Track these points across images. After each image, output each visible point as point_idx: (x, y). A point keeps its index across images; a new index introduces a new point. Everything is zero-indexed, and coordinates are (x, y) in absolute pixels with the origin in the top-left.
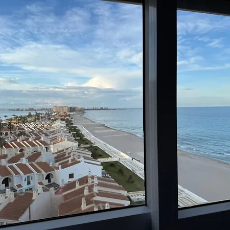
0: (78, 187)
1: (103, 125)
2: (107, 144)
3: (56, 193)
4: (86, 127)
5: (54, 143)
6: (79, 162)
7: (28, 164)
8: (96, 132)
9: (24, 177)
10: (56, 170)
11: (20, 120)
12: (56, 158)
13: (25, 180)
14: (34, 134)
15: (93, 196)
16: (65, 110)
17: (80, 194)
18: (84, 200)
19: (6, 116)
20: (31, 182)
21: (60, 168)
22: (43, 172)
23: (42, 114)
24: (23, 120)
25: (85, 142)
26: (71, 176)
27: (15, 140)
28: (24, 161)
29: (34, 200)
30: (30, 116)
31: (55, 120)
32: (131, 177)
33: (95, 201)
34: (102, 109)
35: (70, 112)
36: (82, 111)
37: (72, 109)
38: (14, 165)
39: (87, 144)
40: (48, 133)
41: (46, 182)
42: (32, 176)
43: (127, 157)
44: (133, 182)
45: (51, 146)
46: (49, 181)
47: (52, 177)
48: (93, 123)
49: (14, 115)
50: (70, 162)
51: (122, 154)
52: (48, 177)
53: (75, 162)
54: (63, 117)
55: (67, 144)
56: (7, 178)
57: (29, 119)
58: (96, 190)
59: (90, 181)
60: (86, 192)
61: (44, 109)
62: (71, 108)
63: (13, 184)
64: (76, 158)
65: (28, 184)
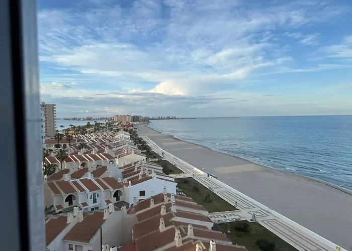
0: (153, 205)
1: (172, 137)
2: (177, 158)
3: (128, 212)
4: (153, 139)
5: (119, 157)
6: (151, 178)
7: (93, 180)
8: (165, 144)
9: (90, 194)
10: (125, 187)
11: (78, 130)
12: (123, 173)
13: (91, 198)
14: (96, 146)
15: (171, 216)
16: (128, 119)
17: (156, 214)
18: (162, 221)
19: (62, 126)
20: (97, 201)
21: (130, 185)
22: (111, 189)
23: (102, 124)
24: (82, 130)
25: (152, 156)
26: (142, 193)
27: (76, 153)
28: (89, 176)
29: (105, 220)
30: (89, 126)
31: (118, 130)
32: (208, 195)
33: (174, 221)
34: (169, 118)
35: (134, 121)
36: (147, 120)
37: (135, 119)
38: (78, 180)
39: (155, 157)
40: (112, 146)
41: (114, 200)
42: (99, 193)
43: (202, 173)
44: (210, 202)
45: (117, 159)
46: (118, 199)
47: (121, 195)
48: (159, 135)
49: (71, 125)
50: (140, 178)
51: (196, 169)
52: (116, 195)
53: (146, 178)
54: (126, 127)
55: (135, 157)
56: (71, 195)
57: (88, 130)
58: (174, 209)
59: (166, 199)
60: (163, 212)
61: (104, 118)
62: (134, 117)
63: (77, 202)
64: (147, 174)
65: (94, 202)
